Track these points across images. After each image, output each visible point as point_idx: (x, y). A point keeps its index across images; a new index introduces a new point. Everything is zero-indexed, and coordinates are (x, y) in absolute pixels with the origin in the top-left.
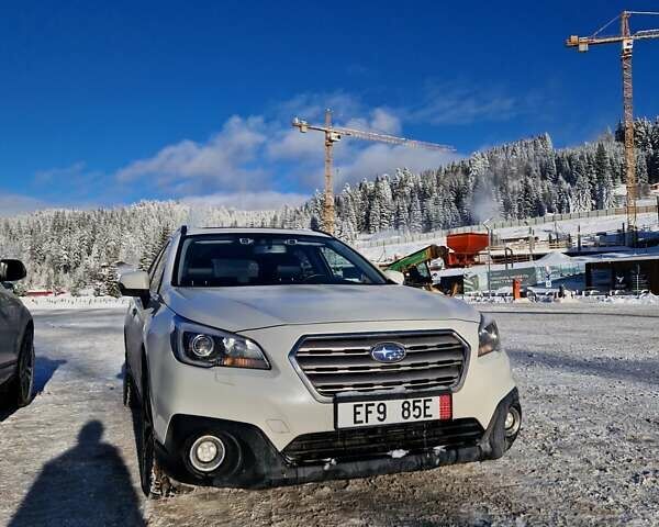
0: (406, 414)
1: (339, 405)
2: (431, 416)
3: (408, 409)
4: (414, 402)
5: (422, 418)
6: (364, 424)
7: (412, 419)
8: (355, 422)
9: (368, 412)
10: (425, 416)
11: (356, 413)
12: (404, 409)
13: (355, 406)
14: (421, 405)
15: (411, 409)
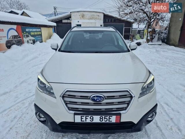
0: (101, 120)
1: (75, 116)
2: (112, 121)
3: (102, 119)
4: (105, 117)
5: (108, 122)
6: (85, 122)
7: (103, 122)
8: (81, 121)
9: (86, 119)
10: (109, 121)
11: (81, 118)
12: (101, 119)
13: (81, 117)
14: (108, 118)
15: (103, 119)
